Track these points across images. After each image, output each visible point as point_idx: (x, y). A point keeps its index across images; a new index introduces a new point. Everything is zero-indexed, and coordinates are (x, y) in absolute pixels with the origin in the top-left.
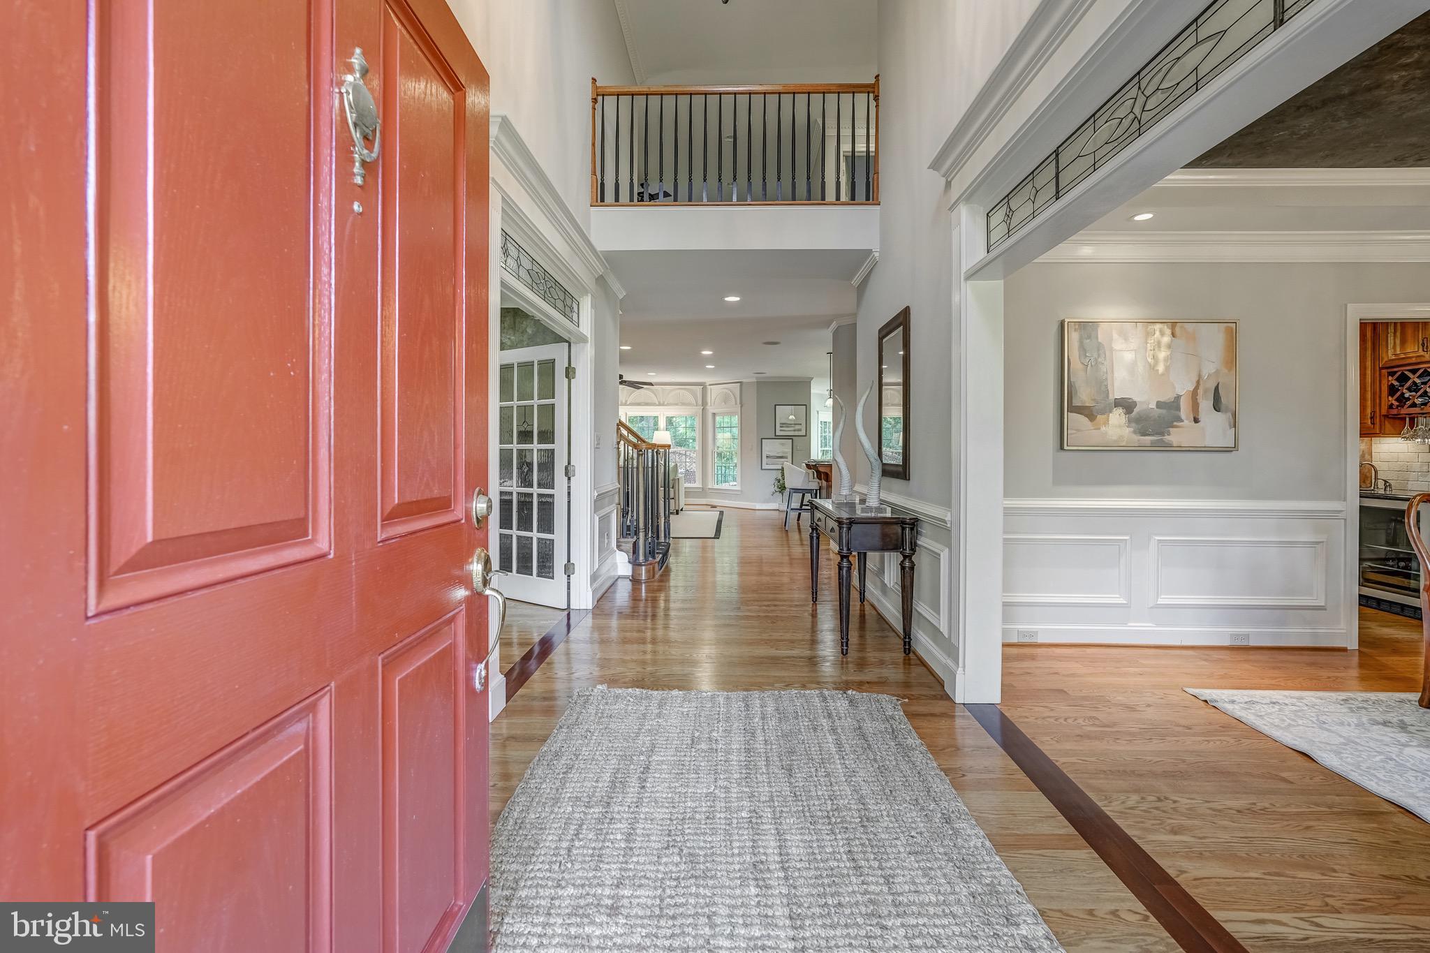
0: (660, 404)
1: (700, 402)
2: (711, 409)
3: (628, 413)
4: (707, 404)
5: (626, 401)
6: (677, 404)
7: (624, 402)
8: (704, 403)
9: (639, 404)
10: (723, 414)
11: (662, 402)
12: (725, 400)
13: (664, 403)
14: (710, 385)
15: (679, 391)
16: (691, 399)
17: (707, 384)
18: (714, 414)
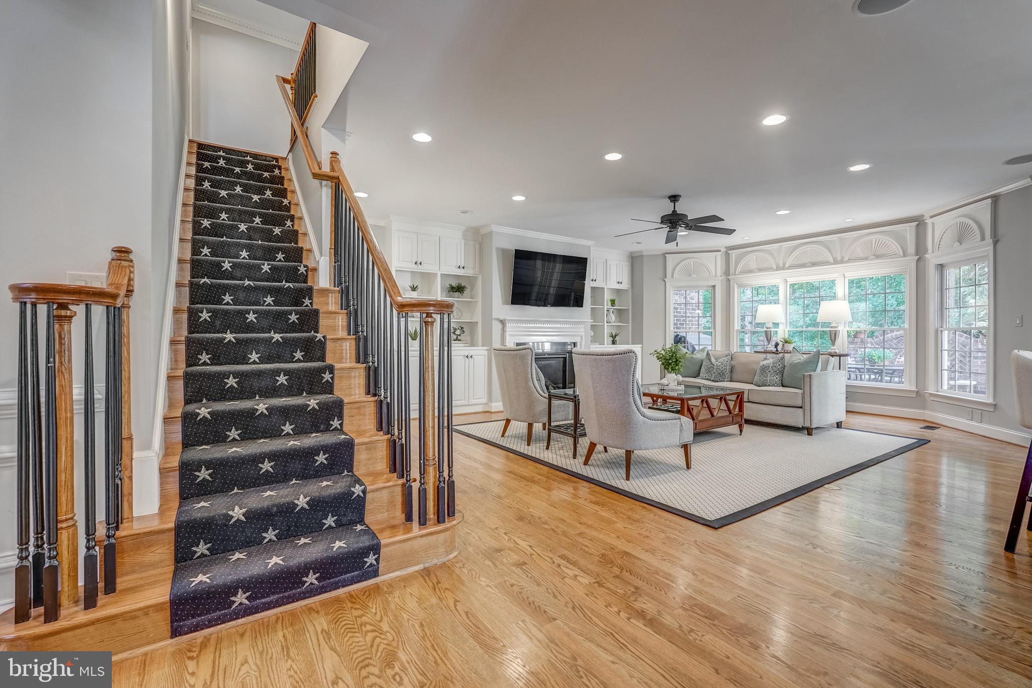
0: (836, 262)
1: (911, 249)
2: (932, 258)
3: (789, 280)
4: (926, 251)
5: (784, 264)
6: (866, 259)
7: (781, 265)
8: (920, 249)
9: (803, 266)
10: (958, 264)
11: (839, 258)
12: (962, 235)
13: (843, 258)
14: (932, 217)
15: (868, 238)
16: (895, 247)
17: (927, 216)
18: (941, 267)
